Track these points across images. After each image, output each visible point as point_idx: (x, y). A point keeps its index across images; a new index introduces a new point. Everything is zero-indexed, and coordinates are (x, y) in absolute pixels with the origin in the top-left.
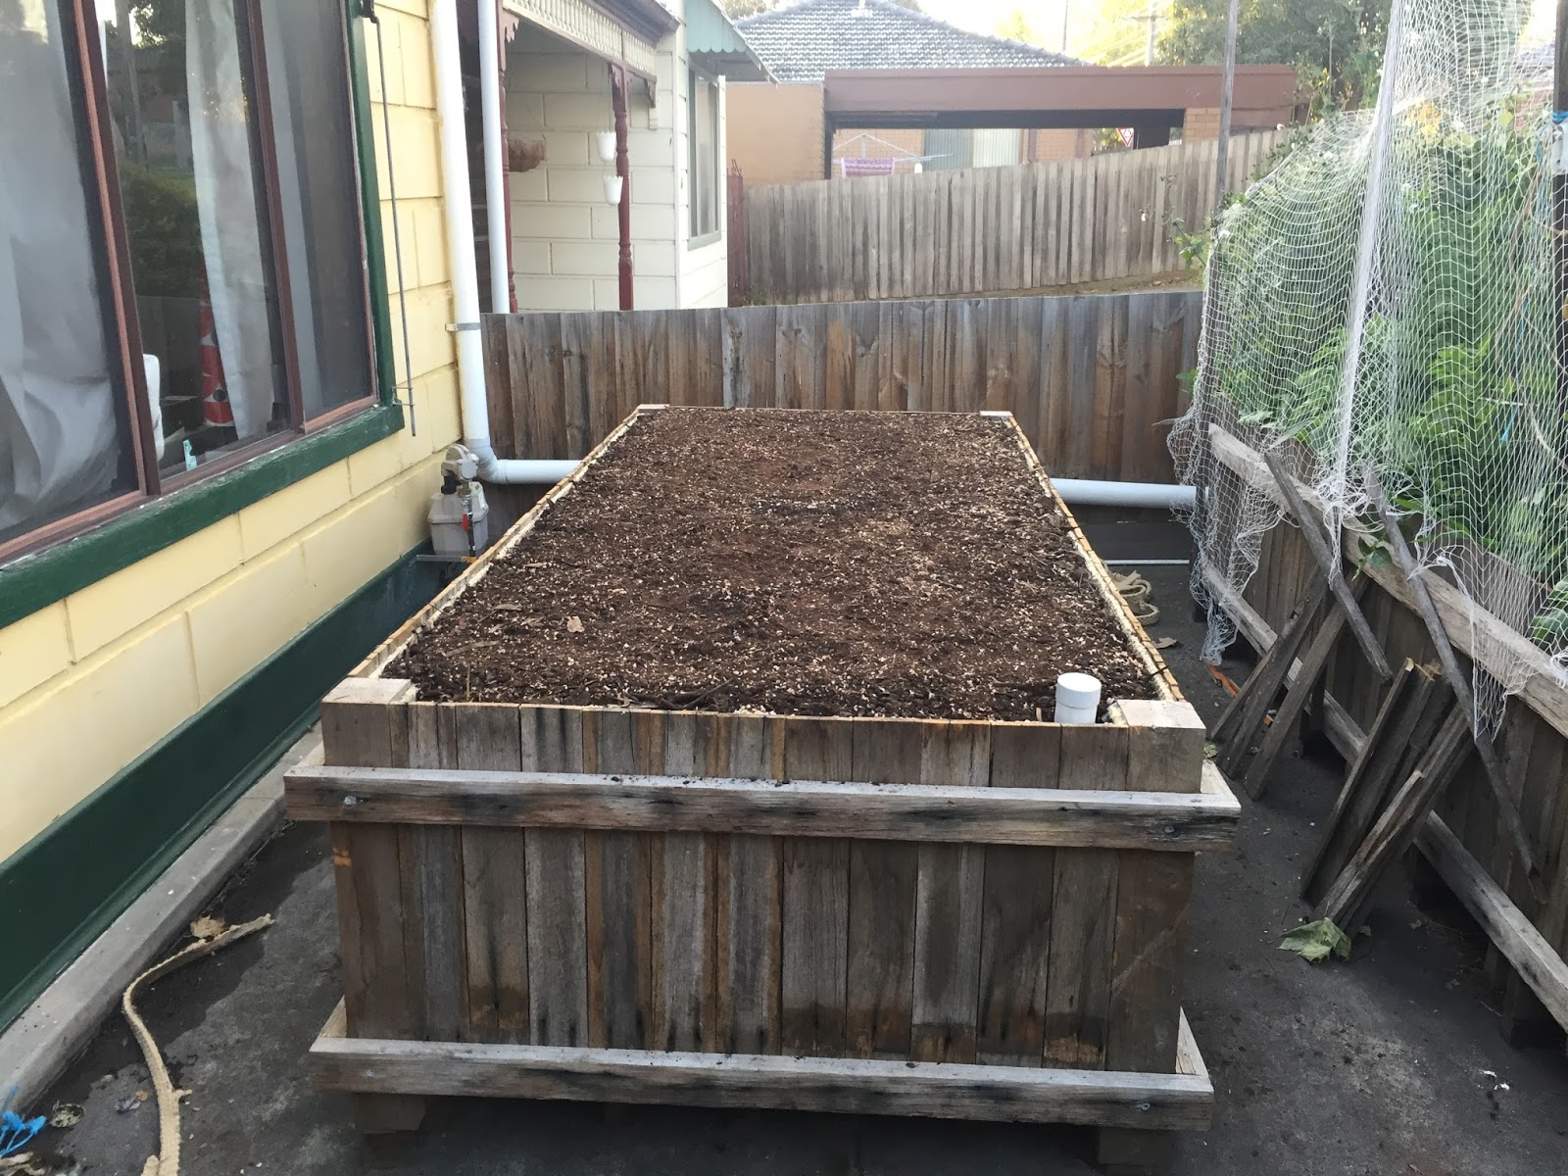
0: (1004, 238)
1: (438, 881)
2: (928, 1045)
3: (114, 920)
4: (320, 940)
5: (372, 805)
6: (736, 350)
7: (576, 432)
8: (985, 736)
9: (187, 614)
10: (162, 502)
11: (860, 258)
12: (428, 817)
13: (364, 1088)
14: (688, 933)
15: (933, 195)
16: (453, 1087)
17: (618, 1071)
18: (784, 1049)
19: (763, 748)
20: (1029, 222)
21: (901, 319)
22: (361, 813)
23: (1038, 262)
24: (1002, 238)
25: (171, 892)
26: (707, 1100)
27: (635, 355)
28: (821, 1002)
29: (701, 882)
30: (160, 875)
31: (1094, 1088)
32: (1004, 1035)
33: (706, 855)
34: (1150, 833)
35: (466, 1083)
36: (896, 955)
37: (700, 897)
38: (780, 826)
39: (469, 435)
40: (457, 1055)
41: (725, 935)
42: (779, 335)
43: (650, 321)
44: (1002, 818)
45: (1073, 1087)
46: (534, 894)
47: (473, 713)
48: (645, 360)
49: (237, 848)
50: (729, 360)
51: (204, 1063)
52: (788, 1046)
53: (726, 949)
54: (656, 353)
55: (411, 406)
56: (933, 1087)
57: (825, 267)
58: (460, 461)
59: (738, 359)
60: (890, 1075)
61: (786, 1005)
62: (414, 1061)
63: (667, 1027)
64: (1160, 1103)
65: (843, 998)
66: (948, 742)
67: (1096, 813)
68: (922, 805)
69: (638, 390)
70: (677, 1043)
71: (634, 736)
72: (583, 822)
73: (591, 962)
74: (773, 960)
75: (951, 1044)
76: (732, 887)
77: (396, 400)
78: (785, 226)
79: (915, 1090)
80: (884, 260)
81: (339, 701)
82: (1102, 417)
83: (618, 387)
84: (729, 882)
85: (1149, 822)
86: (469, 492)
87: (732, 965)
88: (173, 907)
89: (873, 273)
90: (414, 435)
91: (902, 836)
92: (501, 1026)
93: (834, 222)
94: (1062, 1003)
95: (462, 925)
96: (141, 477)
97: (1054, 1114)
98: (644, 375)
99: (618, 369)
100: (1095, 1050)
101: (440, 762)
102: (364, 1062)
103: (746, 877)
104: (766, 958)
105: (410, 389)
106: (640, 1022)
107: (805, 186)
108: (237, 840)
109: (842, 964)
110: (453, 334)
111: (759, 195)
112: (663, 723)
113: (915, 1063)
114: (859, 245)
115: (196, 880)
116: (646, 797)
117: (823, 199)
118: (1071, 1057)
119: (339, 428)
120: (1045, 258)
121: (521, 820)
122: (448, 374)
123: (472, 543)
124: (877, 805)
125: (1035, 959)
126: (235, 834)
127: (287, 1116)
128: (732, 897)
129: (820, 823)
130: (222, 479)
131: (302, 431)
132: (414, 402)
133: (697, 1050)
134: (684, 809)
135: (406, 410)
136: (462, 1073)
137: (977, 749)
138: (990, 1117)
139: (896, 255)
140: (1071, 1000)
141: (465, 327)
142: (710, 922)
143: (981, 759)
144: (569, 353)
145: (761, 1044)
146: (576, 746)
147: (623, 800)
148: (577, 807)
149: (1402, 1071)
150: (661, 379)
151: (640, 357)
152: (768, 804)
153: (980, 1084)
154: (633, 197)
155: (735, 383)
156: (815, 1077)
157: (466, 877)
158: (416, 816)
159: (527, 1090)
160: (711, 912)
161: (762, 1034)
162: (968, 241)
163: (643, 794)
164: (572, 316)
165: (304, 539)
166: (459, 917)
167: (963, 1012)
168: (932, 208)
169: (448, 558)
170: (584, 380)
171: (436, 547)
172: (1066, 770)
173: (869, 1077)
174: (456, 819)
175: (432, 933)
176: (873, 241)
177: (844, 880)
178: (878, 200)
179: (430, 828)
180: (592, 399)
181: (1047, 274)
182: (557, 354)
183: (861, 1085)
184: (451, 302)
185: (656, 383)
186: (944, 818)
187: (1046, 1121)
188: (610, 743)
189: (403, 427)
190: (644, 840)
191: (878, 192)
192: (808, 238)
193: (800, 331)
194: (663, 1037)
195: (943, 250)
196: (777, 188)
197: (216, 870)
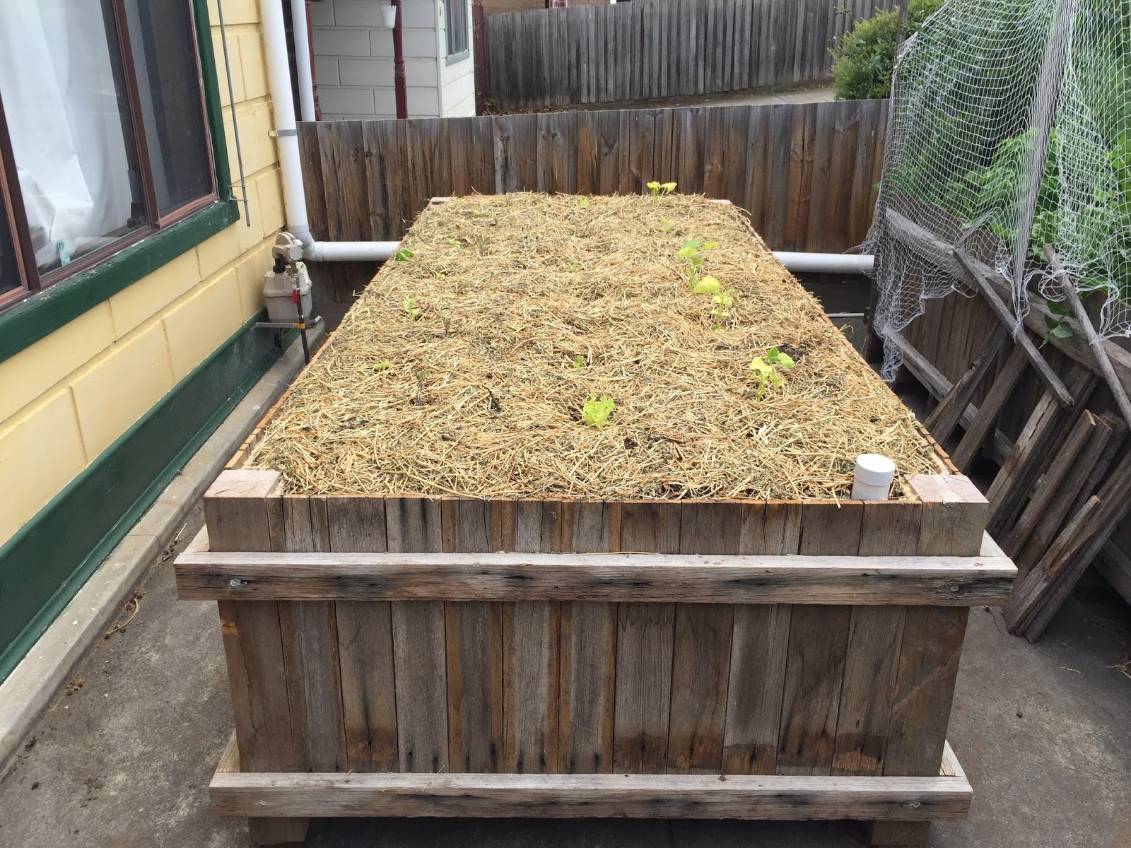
0: (683, 55)
1: (316, 645)
2: (737, 762)
3: (28, 650)
4: (203, 659)
5: (255, 586)
6: (505, 151)
7: (377, 218)
8: (797, 513)
9: (71, 388)
10: (43, 295)
11: (574, 71)
12: (306, 595)
13: (257, 814)
14: (534, 679)
15: (629, 21)
16: (334, 810)
17: (476, 794)
18: (615, 769)
19: (602, 528)
20: (702, 41)
21: (637, 124)
22: (245, 593)
23: (709, 74)
24: (682, 54)
25: (75, 623)
26: (553, 813)
27: (424, 155)
28: (648, 731)
29: (546, 640)
30: (65, 607)
31: (876, 793)
32: (800, 752)
33: (551, 618)
34: (938, 592)
35: (346, 807)
36: (714, 692)
37: (546, 652)
38: (618, 595)
39: (291, 223)
40: (338, 785)
41: (567, 681)
42: (540, 139)
43: (435, 128)
44: (812, 584)
45: (858, 792)
46: (401, 652)
47: (343, 504)
48: (432, 159)
49: (127, 580)
50: (500, 159)
51: (114, 774)
52: (619, 766)
53: (567, 693)
54: (441, 154)
55: (245, 202)
56: (739, 796)
57: (548, 78)
58: (288, 246)
59: (507, 158)
60: (706, 788)
61: (617, 735)
62: (301, 792)
63: (516, 754)
64: (929, 802)
65: (666, 729)
66: (764, 519)
67: (893, 577)
68: (742, 575)
69: (427, 183)
70: (525, 766)
71: (487, 520)
72: (444, 596)
73: (451, 707)
74: (608, 700)
75: (755, 760)
76: (573, 643)
77: (232, 196)
78: (517, 46)
79: (727, 800)
80: (593, 73)
81: (220, 496)
82: (794, 201)
83: (411, 182)
84: (570, 638)
85: (938, 584)
86: (296, 271)
87: (573, 704)
88: (78, 636)
89: (584, 82)
90: (249, 225)
91: (724, 600)
92: (374, 758)
93: (554, 41)
94: (849, 724)
95: (338, 681)
96: (23, 275)
97: (841, 814)
98: (432, 172)
99: (410, 167)
100: (875, 761)
101: (314, 546)
102: (257, 793)
103: (585, 633)
104: (602, 698)
105: (244, 188)
106: (493, 752)
107: (531, 13)
108: (126, 573)
109: (666, 702)
110: (274, 140)
111: (496, 21)
112: (514, 510)
113: (726, 776)
114: (574, 61)
115: (95, 610)
116: (500, 574)
117: (546, 24)
118: (855, 767)
119: (187, 222)
120: (714, 71)
121: (389, 595)
122: (272, 173)
123: (300, 312)
124: (704, 575)
125: (830, 693)
126: (124, 568)
127: (189, 823)
128: (573, 651)
129: (653, 591)
130: (93, 271)
131: (158, 227)
132: (247, 199)
133: (542, 771)
134: (533, 583)
135: (241, 206)
136: (343, 799)
137: (789, 525)
138: (788, 817)
139: (602, 69)
140: (858, 723)
141: (285, 133)
142: (554, 670)
143: (792, 533)
144: (369, 154)
145: (597, 765)
146: (435, 529)
147: (479, 577)
148: (439, 583)
149: (1095, 749)
150: (445, 174)
151: (428, 157)
152: (608, 577)
153: (782, 793)
154: (404, 23)
155: (505, 178)
156: (642, 792)
157: (340, 640)
158: (295, 594)
159: (399, 810)
160: (554, 663)
161: (597, 758)
162: (656, 58)
163: (498, 571)
164: (372, 125)
165: (164, 317)
166: (335, 673)
167: (767, 736)
168: (629, 31)
169: (281, 325)
170: (383, 177)
171: (271, 316)
172: (865, 541)
173: (688, 791)
174: (331, 596)
175: (312, 687)
176: (584, 58)
177: (670, 634)
178: (588, 25)
179: (307, 603)
180: (390, 192)
181: (715, 82)
182: (360, 155)
183: (682, 797)
184: (272, 113)
185: (441, 179)
186: (761, 585)
187: (834, 818)
188: (466, 527)
189: (239, 218)
190: (499, 609)
191: (587, 18)
192: (535, 57)
193: (556, 135)
194: (513, 762)
195: (637, 65)
196: (510, 14)
197: (112, 600)
